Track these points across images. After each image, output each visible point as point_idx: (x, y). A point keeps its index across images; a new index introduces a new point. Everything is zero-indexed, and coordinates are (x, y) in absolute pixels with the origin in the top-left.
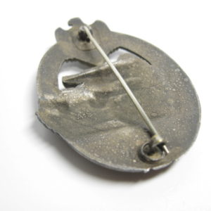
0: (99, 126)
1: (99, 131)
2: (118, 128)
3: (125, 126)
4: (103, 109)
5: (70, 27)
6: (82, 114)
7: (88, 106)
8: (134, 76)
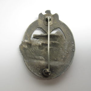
0: (36, 57)
1: (35, 59)
2: (41, 60)
3: (44, 60)
4: (41, 51)
5: (46, 14)
6: (34, 50)
7: (38, 48)
8: (58, 42)
